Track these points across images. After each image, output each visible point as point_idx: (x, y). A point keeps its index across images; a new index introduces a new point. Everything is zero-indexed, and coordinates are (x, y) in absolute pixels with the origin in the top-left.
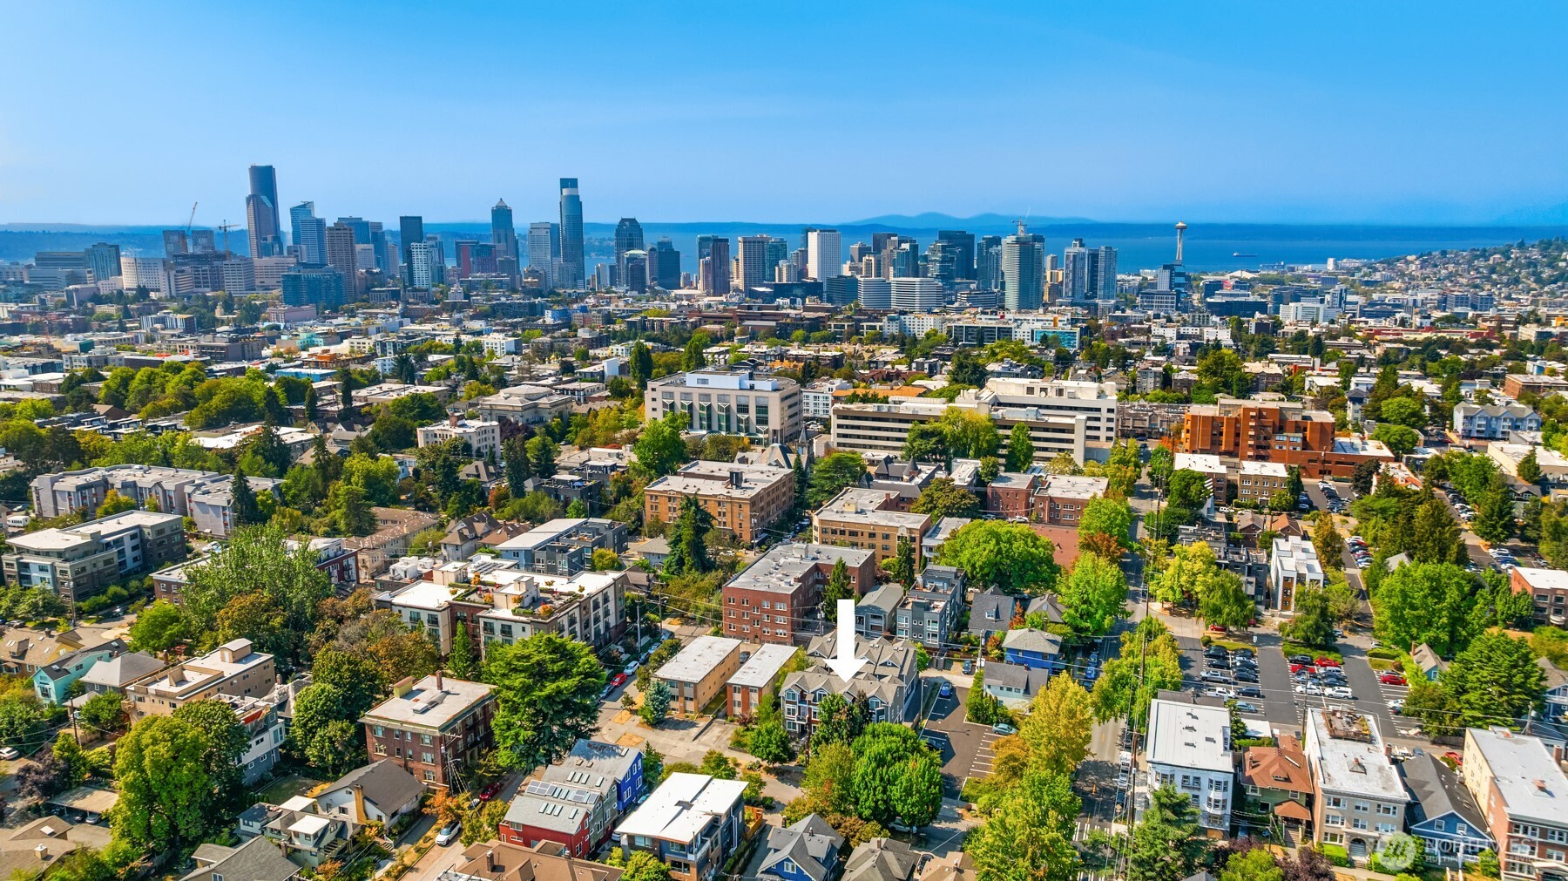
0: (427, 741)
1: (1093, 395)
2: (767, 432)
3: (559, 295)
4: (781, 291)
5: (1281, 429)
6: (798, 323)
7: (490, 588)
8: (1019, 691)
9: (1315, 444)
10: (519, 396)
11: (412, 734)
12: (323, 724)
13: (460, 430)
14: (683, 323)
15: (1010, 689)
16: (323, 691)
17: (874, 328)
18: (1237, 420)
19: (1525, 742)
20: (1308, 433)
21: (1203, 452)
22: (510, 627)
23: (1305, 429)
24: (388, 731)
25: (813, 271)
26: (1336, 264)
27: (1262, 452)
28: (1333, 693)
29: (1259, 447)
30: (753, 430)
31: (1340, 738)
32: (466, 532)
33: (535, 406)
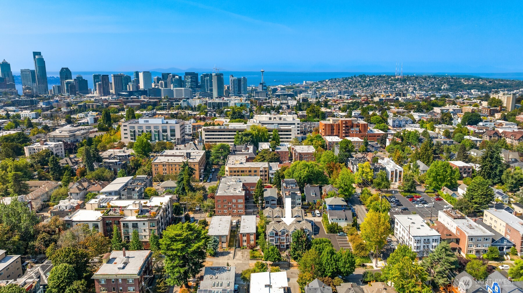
0: (131, 281)
1: (292, 119)
2: (175, 139)
3: (40, 97)
4: (131, 93)
5: (352, 127)
6: (149, 104)
7: (116, 208)
8: (343, 219)
9: (362, 131)
10: (66, 131)
11: (122, 279)
12: (70, 283)
13: (47, 146)
14: (102, 105)
15: (340, 219)
16: (66, 267)
17: (178, 104)
18: (339, 125)
19: (501, 212)
20: (360, 127)
21: (329, 135)
22: (137, 224)
23: (359, 126)
24: (108, 281)
25: (142, 86)
26: (306, 83)
27: (347, 135)
28: (428, 206)
29: (346, 133)
30: (169, 139)
31: (456, 219)
32: (80, 187)
33: (74, 135)
